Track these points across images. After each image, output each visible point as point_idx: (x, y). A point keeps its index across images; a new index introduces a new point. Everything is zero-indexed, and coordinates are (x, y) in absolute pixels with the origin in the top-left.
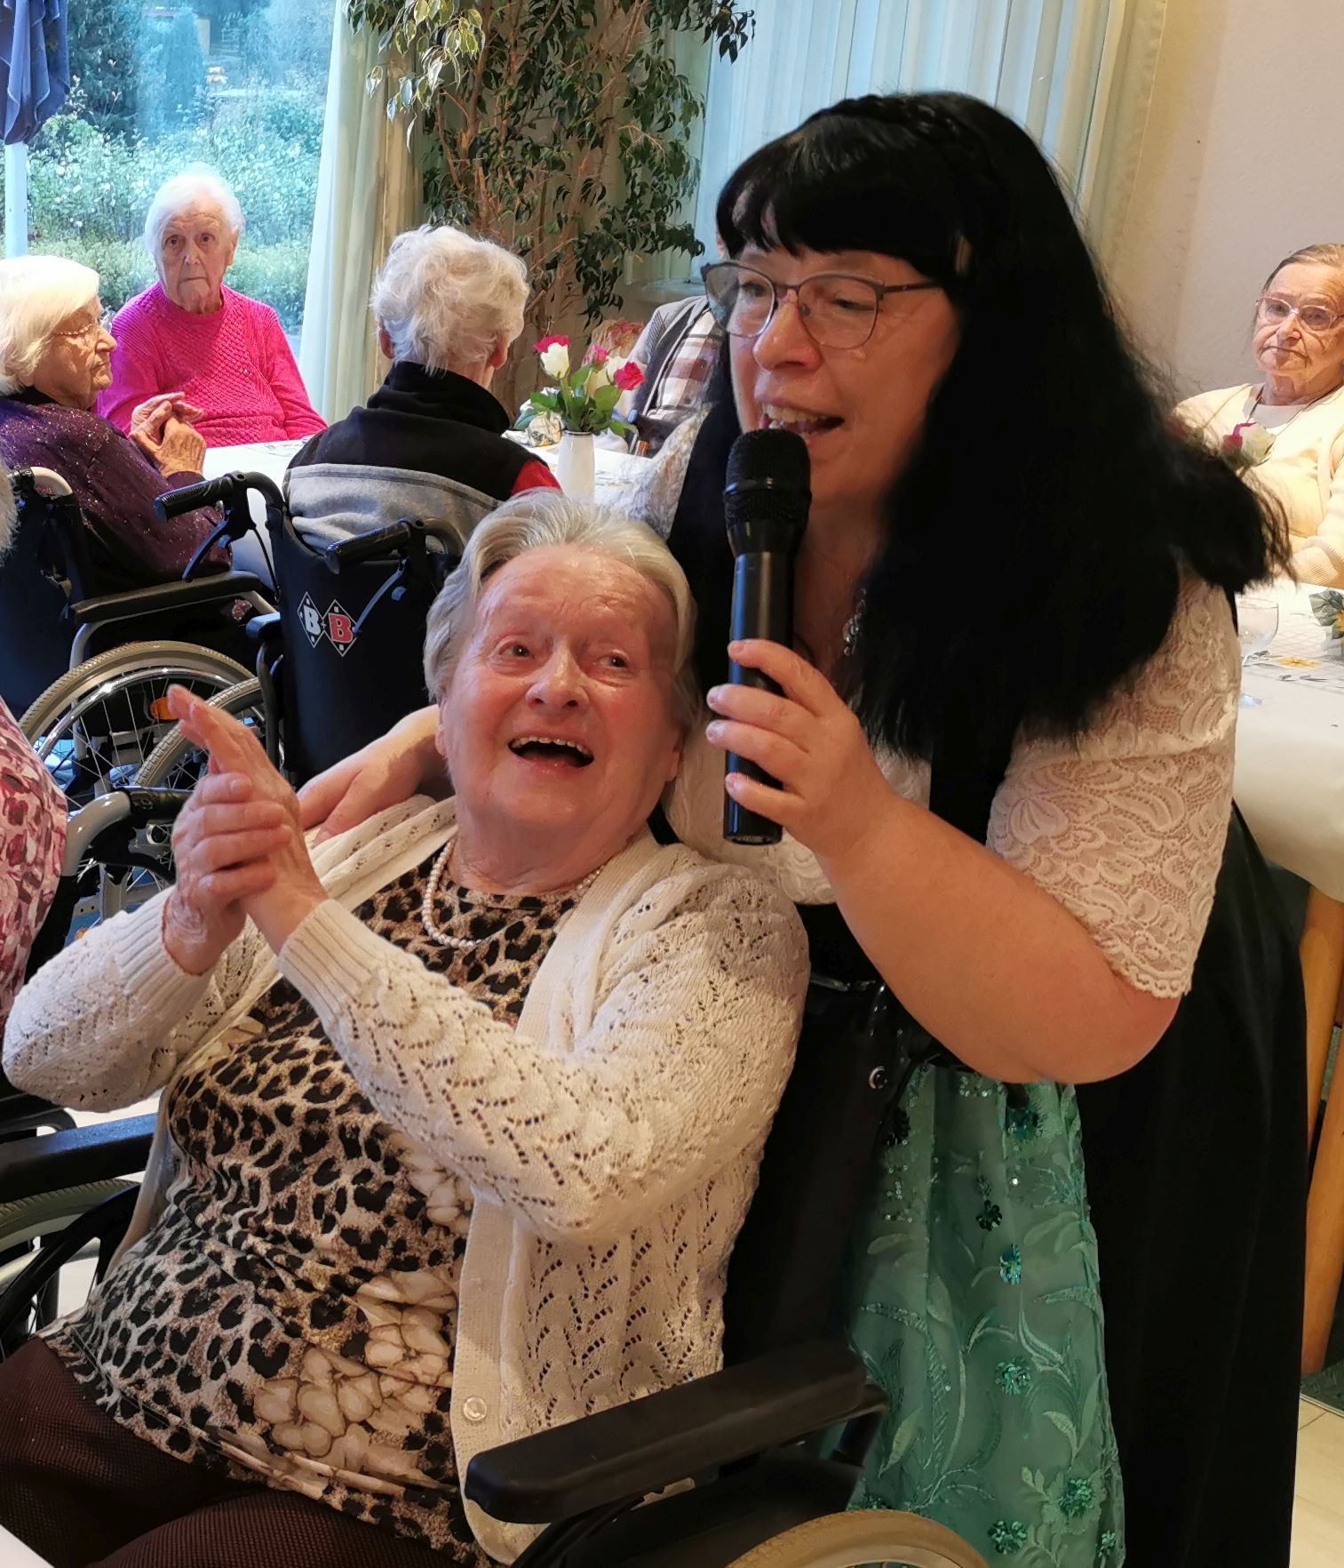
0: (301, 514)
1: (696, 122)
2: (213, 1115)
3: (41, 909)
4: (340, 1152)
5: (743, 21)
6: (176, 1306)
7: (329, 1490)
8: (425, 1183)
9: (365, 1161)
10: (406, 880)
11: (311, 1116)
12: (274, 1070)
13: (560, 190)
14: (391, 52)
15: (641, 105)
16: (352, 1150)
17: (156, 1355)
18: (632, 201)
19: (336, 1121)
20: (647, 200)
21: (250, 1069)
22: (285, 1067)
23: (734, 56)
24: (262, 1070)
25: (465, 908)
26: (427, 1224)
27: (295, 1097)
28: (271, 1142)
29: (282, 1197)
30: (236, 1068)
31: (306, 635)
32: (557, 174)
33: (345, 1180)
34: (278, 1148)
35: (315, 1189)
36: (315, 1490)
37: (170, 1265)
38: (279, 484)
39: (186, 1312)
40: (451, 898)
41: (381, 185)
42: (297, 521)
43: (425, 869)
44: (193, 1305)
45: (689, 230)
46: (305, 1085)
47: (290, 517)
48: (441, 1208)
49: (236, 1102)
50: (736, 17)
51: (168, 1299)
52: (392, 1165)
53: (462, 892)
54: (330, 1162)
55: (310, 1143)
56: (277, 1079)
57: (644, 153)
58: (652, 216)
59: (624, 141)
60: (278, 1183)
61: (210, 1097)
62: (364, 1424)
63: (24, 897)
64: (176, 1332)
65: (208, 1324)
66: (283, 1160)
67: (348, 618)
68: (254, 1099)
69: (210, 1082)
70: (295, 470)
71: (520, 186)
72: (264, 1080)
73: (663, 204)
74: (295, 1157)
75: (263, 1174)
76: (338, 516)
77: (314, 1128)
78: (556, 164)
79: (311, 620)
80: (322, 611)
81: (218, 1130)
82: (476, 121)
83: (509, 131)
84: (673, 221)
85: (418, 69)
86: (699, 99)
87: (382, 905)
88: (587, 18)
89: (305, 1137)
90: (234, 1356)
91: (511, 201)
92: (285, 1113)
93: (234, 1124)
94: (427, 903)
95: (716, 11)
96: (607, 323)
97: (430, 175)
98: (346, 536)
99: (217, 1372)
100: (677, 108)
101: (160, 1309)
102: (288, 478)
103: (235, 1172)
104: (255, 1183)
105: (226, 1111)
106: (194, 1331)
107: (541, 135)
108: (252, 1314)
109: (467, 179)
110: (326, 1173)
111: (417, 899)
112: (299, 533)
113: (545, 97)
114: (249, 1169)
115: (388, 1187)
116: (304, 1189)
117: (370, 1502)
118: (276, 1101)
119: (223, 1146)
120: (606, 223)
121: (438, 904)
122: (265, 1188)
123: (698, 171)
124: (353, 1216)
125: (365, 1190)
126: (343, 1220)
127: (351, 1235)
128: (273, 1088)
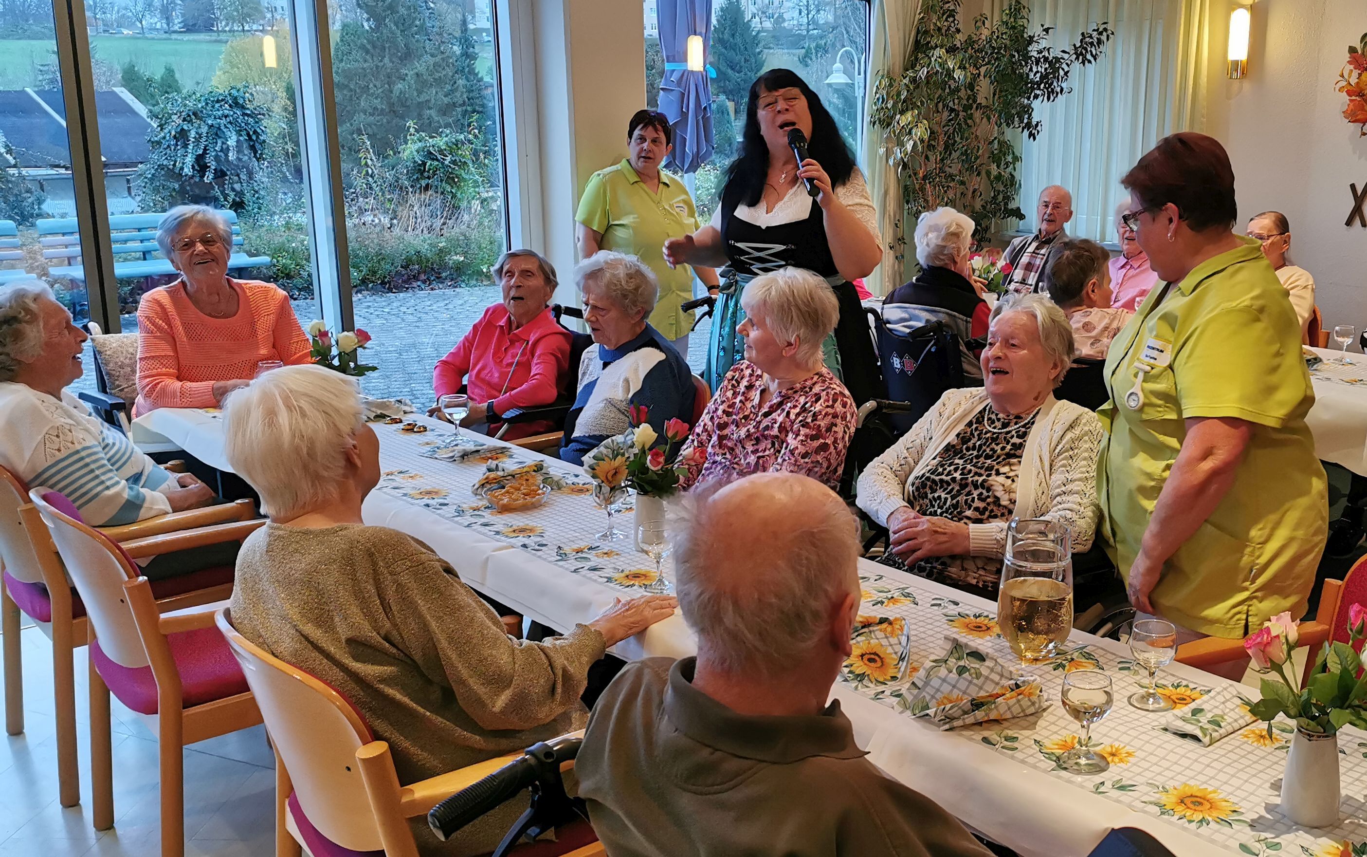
0: (889, 323)
1: (1018, 164)
2: (929, 483)
3: (850, 436)
4: (973, 488)
5: (1037, 125)
7: (978, 582)
8: (998, 494)
9: (980, 490)
10: (980, 412)
11: (961, 479)
12: (948, 469)
13: (962, 193)
14: (888, 138)
15: (996, 159)
16: (976, 487)
18: (995, 198)
19: (970, 479)
20: (1001, 197)
21: (940, 470)
22: (952, 468)
23: (1034, 139)
24: (945, 469)
25: (999, 420)
26: (1000, 505)
27: (957, 475)
28: (950, 488)
29: (954, 501)
30: (936, 470)
31: (894, 369)
32: (962, 187)
33: (975, 495)
34: (953, 489)
35: (965, 498)
36: (974, 582)
38: (879, 312)
40: (993, 417)
41: (886, 193)
42: (888, 325)
43: (985, 409)
45: (1018, 209)
46: (959, 472)
47: (885, 324)
48: (1004, 502)
49: (937, 478)
50: (1034, 123)
52: (988, 490)
53: (997, 415)
54: (970, 491)
55: (963, 486)
56: (950, 471)
57: (999, 177)
58: (1002, 204)
59: (988, 173)
60: (953, 498)
61: (928, 479)
62: (983, 568)
63: (845, 432)
66: (954, 492)
67: (913, 361)
68: (943, 477)
70: (885, 306)
71: (945, 192)
72: (946, 472)
73: (1008, 199)
74: (958, 491)
75: (948, 496)
76: (905, 324)
77: (963, 482)
78: (963, 183)
79: (896, 362)
80: (901, 359)
81: (931, 488)
82: (925, 165)
83: (940, 169)
84: (1012, 205)
85: (901, 144)
86: (1019, 155)
87: (974, 420)
88: (969, 122)
89: (960, 485)
91: (943, 199)
92: (954, 480)
93: (937, 485)
94: (986, 419)
95: (1026, 121)
96: (985, 250)
97: (906, 188)
98: (908, 331)
100: (1010, 158)
102: (883, 309)
103: (939, 497)
104: (946, 499)
105: (934, 481)
107: (954, 170)
109: (922, 189)
110: (969, 494)
111: (983, 418)
112: (890, 330)
113: (955, 155)
114: (943, 495)
115: (988, 497)
116: (962, 498)
117: (990, 585)
118: (950, 477)
119: (933, 491)
120: (982, 206)
121: (989, 419)
122: (949, 499)
123: (1020, 185)
124: (977, 504)
125: (981, 498)
126: (974, 505)
127: (977, 509)
128: (949, 474)
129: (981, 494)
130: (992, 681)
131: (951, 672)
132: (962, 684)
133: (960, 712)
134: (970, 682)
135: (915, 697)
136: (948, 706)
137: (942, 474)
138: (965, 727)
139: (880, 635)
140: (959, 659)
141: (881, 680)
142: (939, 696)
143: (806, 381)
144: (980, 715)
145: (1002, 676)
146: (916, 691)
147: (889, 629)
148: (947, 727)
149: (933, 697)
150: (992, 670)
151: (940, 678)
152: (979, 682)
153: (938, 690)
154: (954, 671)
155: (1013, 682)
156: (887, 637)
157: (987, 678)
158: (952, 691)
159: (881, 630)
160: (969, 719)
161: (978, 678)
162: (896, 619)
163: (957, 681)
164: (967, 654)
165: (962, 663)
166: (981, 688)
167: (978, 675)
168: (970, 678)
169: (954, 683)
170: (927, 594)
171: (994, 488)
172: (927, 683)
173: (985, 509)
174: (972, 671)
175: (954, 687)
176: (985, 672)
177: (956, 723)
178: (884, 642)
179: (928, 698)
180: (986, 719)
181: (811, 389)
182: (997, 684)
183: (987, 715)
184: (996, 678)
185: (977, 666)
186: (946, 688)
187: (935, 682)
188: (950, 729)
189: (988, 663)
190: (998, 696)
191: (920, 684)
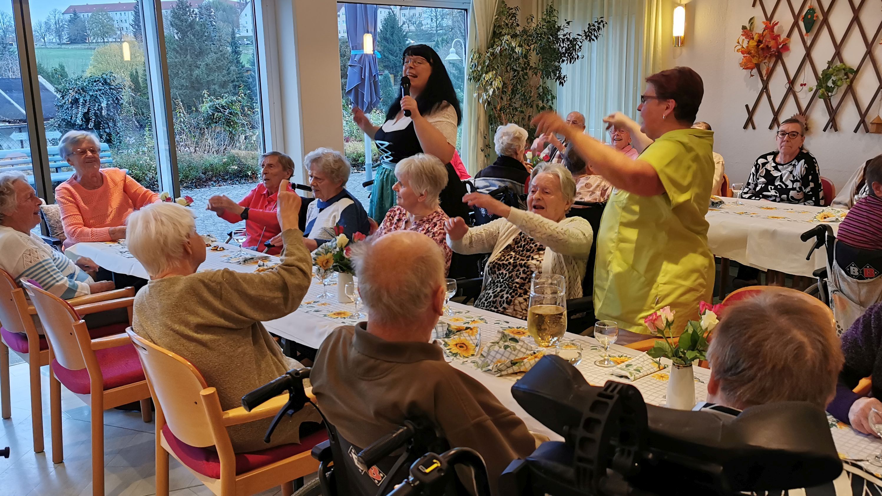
0: (478, 189)
1: (554, 100)
2: (497, 266)
4: (520, 267)
5: (564, 77)
6: (492, 297)
8: (533, 270)
9: (524, 268)
11: (514, 263)
14: (479, 88)
15: (541, 97)
16: (521, 267)
17: (490, 305)
21: (503, 258)
22: (509, 257)
23: (563, 85)
29: (510, 275)
30: (501, 258)
31: (482, 214)
33: (521, 271)
34: (509, 268)
35: (516, 273)
37: (491, 292)
39: (494, 298)
44: (495, 297)
46: (513, 259)
47: (476, 189)
49: (501, 263)
51: (491, 296)
61: (496, 263)
64: (493, 301)
65: (498, 299)
68: (504, 262)
69: (496, 261)
70: (476, 179)
72: (506, 259)
75: (507, 272)
76: (487, 189)
77: (515, 264)
79: (483, 211)
81: (498, 268)
82: (501, 102)
83: (509, 104)
85: (487, 91)
86: (554, 95)
88: (526, 77)
90: (503, 303)
92: (510, 263)
93: (501, 266)
95: (557, 75)
97: (490, 116)
98: (488, 192)
99: (501, 306)
100: (549, 97)
101: (490, 298)
102: (474, 181)
103: (502, 273)
104: (506, 274)
105: (499, 264)
106: (496, 300)
108: (505, 296)
110: (518, 270)
113: (517, 96)
114: (504, 272)
115: (528, 271)
116: (514, 273)
118: (508, 262)
119: (499, 270)
122: (508, 274)
124: (522, 275)
125: (524, 272)
126: (521, 276)
127: (522, 278)
128: (507, 260)
129: (524, 270)
130: (522, 352)
131: (500, 348)
132: (507, 354)
133: (506, 367)
134: (511, 353)
135: (483, 361)
136: (499, 364)
137: (503, 260)
138: (508, 375)
139: (467, 335)
140: (505, 342)
141: (466, 356)
142: (495, 360)
143: (429, 216)
144: (515, 368)
145: (527, 349)
146: (483, 359)
147: (471, 332)
148: (499, 375)
149: (492, 361)
150: (522, 347)
151: (495, 351)
152: (515, 353)
153: (494, 357)
154: (503, 347)
155: (532, 352)
156: (469, 336)
157: (519, 351)
158: (501, 358)
159: (466, 333)
160: (510, 371)
161: (514, 351)
162: (474, 327)
163: (504, 352)
164: (510, 339)
165: (506, 344)
166: (516, 356)
167: (515, 349)
168: (510, 351)
169: (502, 353)
170: (493, 319)
171: (530, 266)
172: (488, 354)
173: (526, 278)
174: (512, 347)
175: (503, 355)
176: (518, 347)
177: (503, 373)
178: (468, 338)
179: (489, 362)
180: (519, 371)
181: (432, 220)
182: (525, 353)
183: (519, 368)
184: (523, 350)
185: (514, 345)
186: (498, 356)
187: (493, 353)
188: (501, 376)
189: (520, 343)
190: (525, 358)
191: (485, 354)
